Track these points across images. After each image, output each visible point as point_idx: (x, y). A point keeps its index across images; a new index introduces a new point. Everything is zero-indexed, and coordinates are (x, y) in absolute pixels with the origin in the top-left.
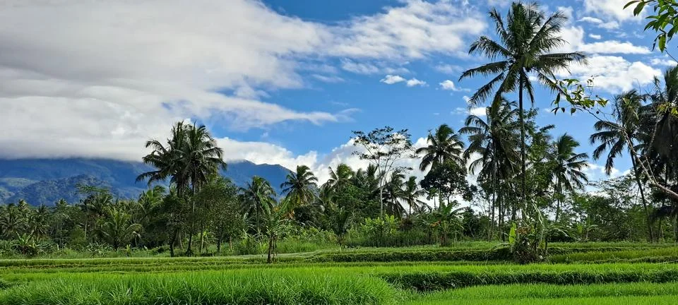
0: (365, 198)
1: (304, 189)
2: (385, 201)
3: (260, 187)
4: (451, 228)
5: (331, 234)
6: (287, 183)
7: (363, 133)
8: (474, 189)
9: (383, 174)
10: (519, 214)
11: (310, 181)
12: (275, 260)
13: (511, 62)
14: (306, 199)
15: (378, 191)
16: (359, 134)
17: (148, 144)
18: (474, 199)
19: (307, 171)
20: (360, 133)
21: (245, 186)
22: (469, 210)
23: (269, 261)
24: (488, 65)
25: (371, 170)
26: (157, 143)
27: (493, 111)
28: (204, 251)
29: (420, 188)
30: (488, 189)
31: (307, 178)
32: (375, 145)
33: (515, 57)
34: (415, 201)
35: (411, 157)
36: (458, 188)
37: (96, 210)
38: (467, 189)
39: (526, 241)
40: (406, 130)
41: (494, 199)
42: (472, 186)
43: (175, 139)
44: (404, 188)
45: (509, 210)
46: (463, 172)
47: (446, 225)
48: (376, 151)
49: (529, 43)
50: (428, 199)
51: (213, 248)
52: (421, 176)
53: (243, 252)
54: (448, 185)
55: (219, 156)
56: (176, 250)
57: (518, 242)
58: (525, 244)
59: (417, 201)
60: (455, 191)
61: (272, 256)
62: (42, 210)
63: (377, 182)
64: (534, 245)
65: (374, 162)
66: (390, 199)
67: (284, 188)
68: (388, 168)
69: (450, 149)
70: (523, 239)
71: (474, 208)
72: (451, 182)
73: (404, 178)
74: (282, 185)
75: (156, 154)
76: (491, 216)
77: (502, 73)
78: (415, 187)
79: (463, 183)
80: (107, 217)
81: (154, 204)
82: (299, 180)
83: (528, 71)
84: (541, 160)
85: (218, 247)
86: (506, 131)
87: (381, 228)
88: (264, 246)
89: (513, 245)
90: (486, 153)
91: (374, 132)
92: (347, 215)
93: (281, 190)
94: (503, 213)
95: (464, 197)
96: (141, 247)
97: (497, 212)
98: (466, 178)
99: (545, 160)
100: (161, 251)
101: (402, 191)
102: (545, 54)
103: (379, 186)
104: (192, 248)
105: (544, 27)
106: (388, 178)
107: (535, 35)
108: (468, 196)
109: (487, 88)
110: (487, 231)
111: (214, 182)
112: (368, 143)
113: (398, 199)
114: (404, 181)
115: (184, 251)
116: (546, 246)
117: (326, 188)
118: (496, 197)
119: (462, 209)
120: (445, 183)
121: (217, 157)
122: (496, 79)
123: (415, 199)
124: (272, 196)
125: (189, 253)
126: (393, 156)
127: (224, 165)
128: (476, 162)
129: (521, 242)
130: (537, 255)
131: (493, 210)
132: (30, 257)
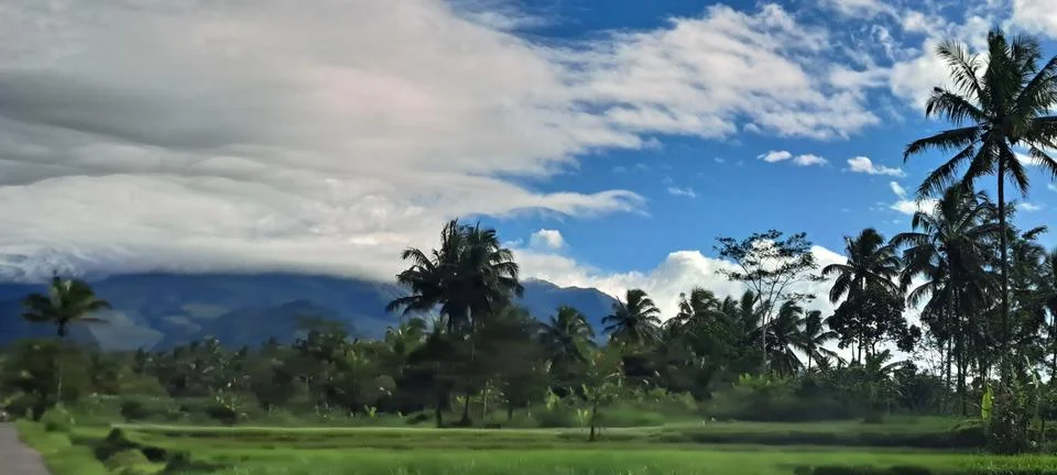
0: (739, 342)
1: (639, 328)
2: (768, 348)
3: (569, 323)
4: (881, 394)
5: (688, 399)
6: (611, 317)
7: (734, 240)
8: (916, 331)
9: (767, 305)
10: (994, 374)
11: (649, 315)
12: (603, 438)
13: (985, 128)
14: (642, 343)
15: (759, 332)
16: (727, 243)
17: (406, 254)
18: (916, 348)
19: (643, 298)
20: (729, 240)
21: (548, 322)
22: (910, 366)
23: (592, 438)
24: (946, 133)
25: (748, 299)
26: (418, 253)
27: (947, 206)
28: (487, 419)
29: (827, 329)
30: (940, 333)
31: (642, 311)
32: (752, 259)
33: (991, 120)
34: (818, 349)
35: (814, 278)
36: (891, 329)
37: (325, 354)
38: (905, 331)
39: (1010, 417)
40: (804, 235)
41: (949, 349)
42: (913, 326)
43: (446, 248)
44: (802, 328)
45: (974, 366)
46: (899, 305)
47: (873, 388)
48: (755, 268)
49: (1015, 98)
50: (841, 346)
51: (501, 415)
52: (828, 309)
53: (548, 422)
54: (874, 325)
55: (512, 274)
56: (445, 417)
57: (996, 417)
58: (1008, 421)
59: (821, 349)
60: (885, 335)
61: (597, 430)
62: (243, 353)
63: (757, 317)
64: (1023, 423)
65: (752, 286)
66: (776, 345)
67: (608, 324)
68: (774, 296)
69: (879, 269)
70: (1004, 413)
71: (918, 363)
72: (879, 320)
73: (801, 312)
74: (604, 320)
75: (416, 269)
76: (945, 376)
77: (971, 147)
78: (819, 327)
79: (900, 322)
80: (342, 365)
81: (410, 348)
82: (632, 312)
83: (1013, 143)
84: (1028, 285)
85: (510, 415)
86: (967, 238)
87: (764, 391)
88: (584, 414)
89: (988, 422)
90: (936, 275)
91: (752, 239)
92: (711, 369)
93: (602, 328)
94: (965, 372)
95: (899, 345)
96: (393, 411)
97: (954, 369)
98: (903, 315)
99: (1033, 288)
100: (422, 418)
101: (798, 333)
102: (1040, 115)
103: (760, 324)
104: (470, 414)
105: (1042, 73)
106: (775, 313)
107: (1025, 85)
108: (906, 345)
109: (945, 170)
110: (938, 400)
111: (504, 314)
112: (743, 256)
113: (791, 346)
114: (802, 316)
115: (459, 419)
116: (1043, 426)
117: (674, 325)
118: (953, 346)
119: (899, 364)
120: (869, 320)
121: (508, 276)
122: (960, 156)
123: (818, 346)
124: (589, 338)
125: (465, 423)
126: (782, 278)
127: (520, 288)
128: (921, 290)
129: (1000, 418)
130: (1027, 441)
131: (949, 367)
132: (231, 423)
